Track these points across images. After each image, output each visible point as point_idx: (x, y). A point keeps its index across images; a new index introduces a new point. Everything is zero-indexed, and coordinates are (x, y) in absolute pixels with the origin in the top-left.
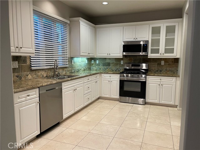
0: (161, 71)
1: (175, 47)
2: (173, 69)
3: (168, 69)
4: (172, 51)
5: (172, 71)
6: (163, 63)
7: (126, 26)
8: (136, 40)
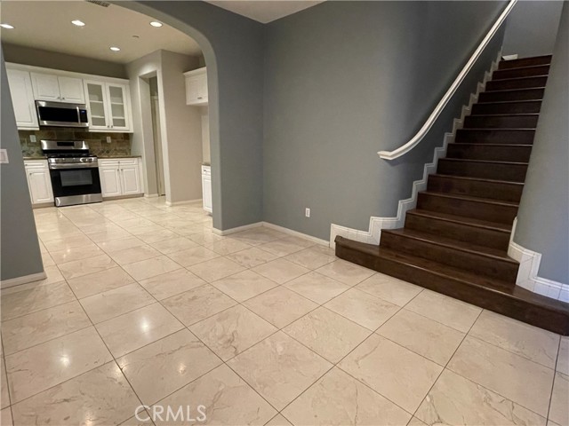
0: (108, 152)
1: (126, 118)
2: (125, 148)
3: (117, 148)
4: (122, 123)
5: (123, 151)
6: (109, 140)
7: (40, 72)
8: (63, 101)
